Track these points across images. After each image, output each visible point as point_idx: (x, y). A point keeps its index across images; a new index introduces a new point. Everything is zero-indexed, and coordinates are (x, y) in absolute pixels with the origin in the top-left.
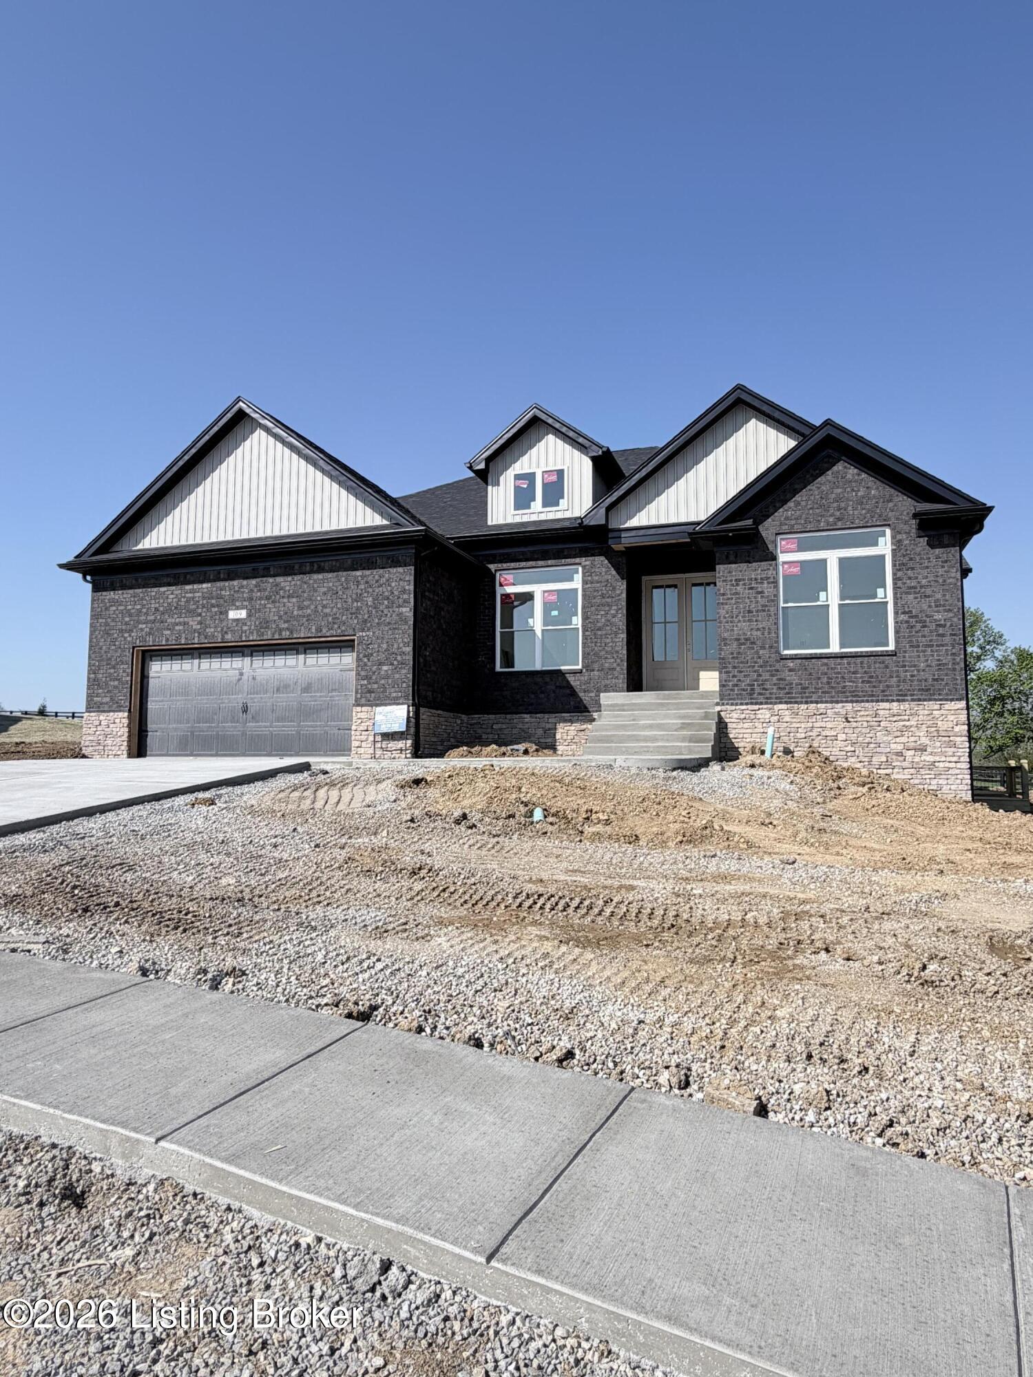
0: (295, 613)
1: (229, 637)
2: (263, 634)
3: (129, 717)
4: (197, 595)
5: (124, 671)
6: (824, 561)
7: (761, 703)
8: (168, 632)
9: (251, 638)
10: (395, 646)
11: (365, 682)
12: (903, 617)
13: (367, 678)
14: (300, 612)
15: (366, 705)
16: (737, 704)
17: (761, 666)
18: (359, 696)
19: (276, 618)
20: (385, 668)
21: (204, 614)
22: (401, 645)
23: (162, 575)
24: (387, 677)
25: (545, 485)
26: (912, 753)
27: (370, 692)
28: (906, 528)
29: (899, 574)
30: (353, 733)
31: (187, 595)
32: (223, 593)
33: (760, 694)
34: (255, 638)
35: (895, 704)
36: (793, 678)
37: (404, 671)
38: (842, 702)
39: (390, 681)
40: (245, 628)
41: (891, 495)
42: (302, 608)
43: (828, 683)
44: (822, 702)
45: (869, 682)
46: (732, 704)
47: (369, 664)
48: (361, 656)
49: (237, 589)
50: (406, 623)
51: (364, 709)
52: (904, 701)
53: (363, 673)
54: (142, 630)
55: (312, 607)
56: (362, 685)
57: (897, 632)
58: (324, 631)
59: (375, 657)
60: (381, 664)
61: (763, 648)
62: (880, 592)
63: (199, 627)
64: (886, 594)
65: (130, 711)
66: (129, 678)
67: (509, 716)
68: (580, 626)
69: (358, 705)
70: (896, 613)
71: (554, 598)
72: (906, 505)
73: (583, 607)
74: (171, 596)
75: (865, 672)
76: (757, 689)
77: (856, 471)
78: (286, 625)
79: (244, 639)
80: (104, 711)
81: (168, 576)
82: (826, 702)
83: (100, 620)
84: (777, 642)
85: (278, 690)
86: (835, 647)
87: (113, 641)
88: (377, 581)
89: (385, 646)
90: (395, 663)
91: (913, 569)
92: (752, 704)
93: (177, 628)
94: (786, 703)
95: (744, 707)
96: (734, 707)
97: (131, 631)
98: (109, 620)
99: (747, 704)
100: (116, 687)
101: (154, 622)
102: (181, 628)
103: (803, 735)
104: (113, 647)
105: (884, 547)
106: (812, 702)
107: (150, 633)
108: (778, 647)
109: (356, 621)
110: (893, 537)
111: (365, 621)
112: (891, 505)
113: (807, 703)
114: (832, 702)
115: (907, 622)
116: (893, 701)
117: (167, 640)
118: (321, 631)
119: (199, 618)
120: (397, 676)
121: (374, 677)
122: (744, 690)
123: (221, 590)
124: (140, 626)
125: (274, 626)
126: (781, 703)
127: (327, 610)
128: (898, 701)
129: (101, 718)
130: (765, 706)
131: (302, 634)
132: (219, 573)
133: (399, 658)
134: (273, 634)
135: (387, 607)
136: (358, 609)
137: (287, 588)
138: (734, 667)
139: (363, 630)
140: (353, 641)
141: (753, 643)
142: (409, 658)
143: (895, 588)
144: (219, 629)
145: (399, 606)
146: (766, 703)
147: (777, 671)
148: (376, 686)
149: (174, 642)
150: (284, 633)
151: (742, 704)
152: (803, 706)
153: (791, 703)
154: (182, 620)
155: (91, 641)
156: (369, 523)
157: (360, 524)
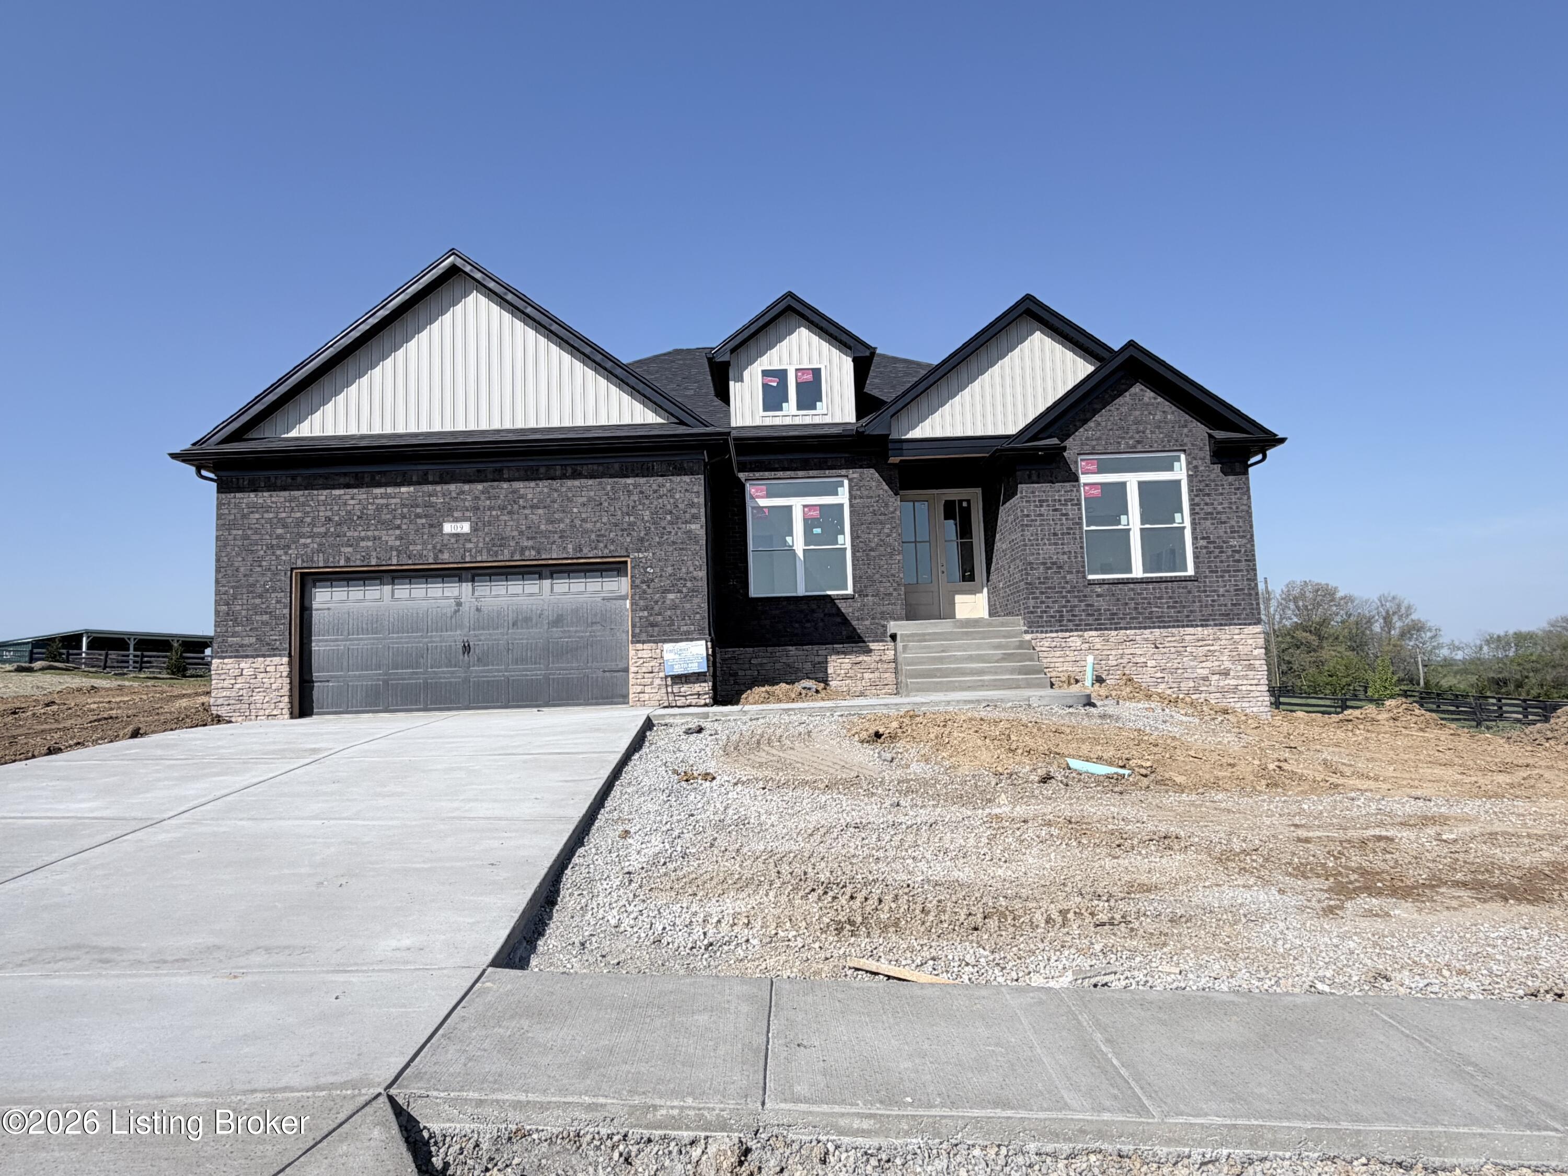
0: (543, 527)
1: (446, 556)
2: (496, 554)
3: (290, 664)
4: (393, 501)
5: (278, 602)
6: (1123, 485)
7: (1071, 631)
8: (350, 549)
9: (479, 559)
10: (684, 570)
11: (646, 613)
12: (1203, 543)
13: (646, 608)
14: (550, 528)
15: (649, 642)
16: (1046, 632)
17: (1069, 592)
18: (637, 630)
19: (515, 533)
20: (671, 596)
21: (404, 527)
22: (691, 569)
23: (336, 474)
24: (674, 607)
25: (798, 385)
26: (1216, 677)
27: (653, 625)
28: (1201, 454)
29: (1197, 500)
30: (631, 676)
31: (377, 501)
32: (433, 499)
33: (1069, 621)
34: (485, 558)
35: (1200, 629)
36: (1101, 604)
37: (696, 600)
38: (1150, 628)
39: (678, 612)
40: (469, 546)
41: (1186, 421)
42: (552, 522)
43: (1136, 609)
44: (1131, 628)
45: (1174, 607)
46: (1042, 632)
47: (649, 591)
48: (638, 582)
49: (454, 495)
50: (697, 542)
51: (646, 646)
52: (1207, 626)
53: (642, 603)
54: (305, 546)
55: (567, 521)
56: (641, 618)
57: (1196, 557)
58: (585, 550)
59: (657, 583)
60: (666, 591)
61: (1070, 572)
62: (1178, 517)
63: (398, 543)
64: (1184, 519)
65: (290, 656)
66: (286, 611)
67: (770, 649)
68: (848, 545)
69: (638, 642)
70: (1195, 539)
71: (815, 513)
72: (1200, 431)
73: (852, 525)
74: (352, 502)
75: (1170, 598)
76: (1067, 616)
77: (1152, 394)
78: (530, 543)
79: (468, 559)
80: (247, 656)
81: (345, 474)
82: (1135, 628)
83: (234, 532)
84: (1083, 567)
85: (514, 624)
86: (1138, 571)
87: (259, 561)
88: (655, 492)
89: (669, 570)
90: (685, 590)
91: (1208, 495)
92: (1062, 631)
93: (363, 544)
94: (1096, 630)
95: (1054, 635)
96: (1044, 635)
97: (289, 547)
98: (249, 532)
99: (1057, 631)
100: (265, 623)
101: (325, 535)
102: (370, 544)
103: (1115, 663)
104: (259, 569)
105: (1180, 472)
106: (1121, 629)
107: (319, 551)
108: (1084, 572)
109: (628, 539)
110: (1188, 463)
111: (642, 540)
112: (1186, 430)
113: (1116, 629)
114: (1140, 628)
115: (1206, 547)
116: (1197, 626)
117: (348, 559)
118: (581, 550)
119: (398, 532)
120: (688, 606)
121: (656, 608)
122: (1052, 617)
123: (430, 496)
124: (302, 541)
125: (512, 543)
126: (1091, 630)
127: (589, 526)
128: (1202, 626)
129: (243, 665)
130: (1076, 633)
131: (555, 554)
132: (426, 474)
133: (689, 584)
134: (512, 554)
135: (671, 523)
136: (630, 524)
137: (530, 496)
138: (1042, 593)
139: (639, 551)
140: (626, 562)
141: (1061, 567)
142: (703, 585)
143: (1193, 513)
144: (430, 547)
145: (686, 522)
146: (1077, 630)
147: (1085, 596)
148: (660, 618)
149: (358, 563)
150: (527, 553)
151: (1051, 632)
152: (1114, 633)
153: (1101, 629)
154: (370, 533)
155: (218, 560)
156: (638, 420)
157: (626, 420)
